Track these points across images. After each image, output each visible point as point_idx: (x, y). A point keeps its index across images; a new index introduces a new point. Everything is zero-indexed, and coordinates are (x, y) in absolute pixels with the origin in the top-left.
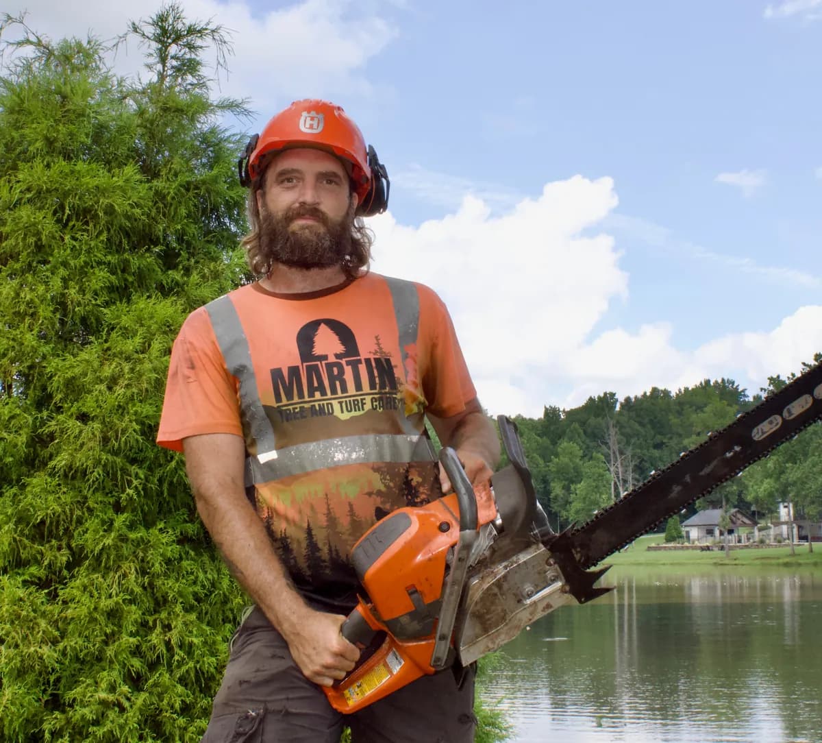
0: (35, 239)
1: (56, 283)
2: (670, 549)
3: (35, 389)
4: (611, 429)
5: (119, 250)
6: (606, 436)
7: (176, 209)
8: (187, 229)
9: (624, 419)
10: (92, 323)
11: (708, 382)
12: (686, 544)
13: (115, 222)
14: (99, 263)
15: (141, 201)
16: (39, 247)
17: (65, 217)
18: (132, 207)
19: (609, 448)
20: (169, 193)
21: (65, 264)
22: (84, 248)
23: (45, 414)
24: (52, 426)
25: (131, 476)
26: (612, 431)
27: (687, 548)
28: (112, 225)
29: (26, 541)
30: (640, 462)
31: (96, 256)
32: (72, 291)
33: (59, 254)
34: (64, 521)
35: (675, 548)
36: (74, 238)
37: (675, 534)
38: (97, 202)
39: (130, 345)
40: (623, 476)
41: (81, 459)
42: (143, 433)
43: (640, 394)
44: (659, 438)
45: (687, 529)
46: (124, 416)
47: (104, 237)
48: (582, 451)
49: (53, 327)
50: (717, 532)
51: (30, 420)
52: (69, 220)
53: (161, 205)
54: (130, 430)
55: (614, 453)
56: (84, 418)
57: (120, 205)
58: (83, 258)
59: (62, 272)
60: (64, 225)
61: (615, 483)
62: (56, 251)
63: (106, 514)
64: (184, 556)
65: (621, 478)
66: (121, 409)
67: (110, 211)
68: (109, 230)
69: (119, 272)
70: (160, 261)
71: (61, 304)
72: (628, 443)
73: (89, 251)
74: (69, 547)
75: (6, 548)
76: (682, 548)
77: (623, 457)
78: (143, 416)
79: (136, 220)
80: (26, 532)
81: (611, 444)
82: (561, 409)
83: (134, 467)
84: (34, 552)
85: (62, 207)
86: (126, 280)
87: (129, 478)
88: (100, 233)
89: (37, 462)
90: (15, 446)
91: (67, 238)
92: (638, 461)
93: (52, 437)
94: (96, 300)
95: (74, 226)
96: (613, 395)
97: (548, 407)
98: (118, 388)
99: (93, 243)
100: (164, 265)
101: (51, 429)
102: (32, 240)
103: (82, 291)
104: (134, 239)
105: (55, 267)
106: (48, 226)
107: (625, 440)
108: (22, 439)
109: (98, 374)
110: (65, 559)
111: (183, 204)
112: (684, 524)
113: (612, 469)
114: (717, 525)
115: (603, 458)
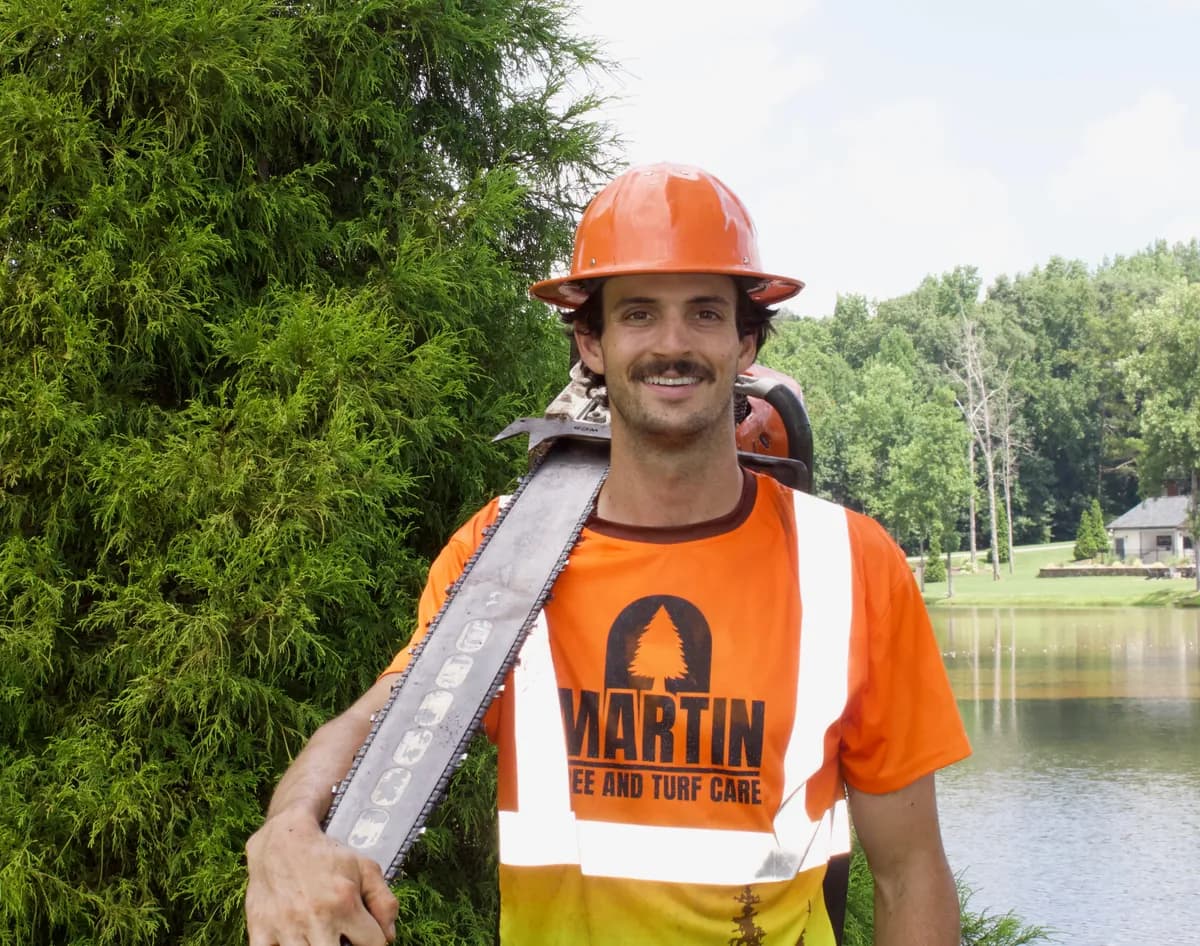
0: (43, 157)
1: (99, 261)
2: (1084, 573)
3: (61, 513)
4: (970, 338)
5: (233, 176)
6: (958, 351)
7: (353, 72)
8: (383, 120)
9: (994, 318)
10: (181, 350)
11: (1161, 247)
12: (1117, 565)
13: (224, 112)
14: (193, 210)
15: (283, 62)
16: (52, 173)
17: (111, 105)
18: (265, 78)
19: (965, 376)
20: (339, 37)
21: (116, 216)
22: (157, 173)
23: (91, 580)
24: (109, 611)
25: (295, 728)
26: (971, 342)
27: (1119, 572)
28: (216, 117)
29: (61, 884)
30: (1027, 403)
31: (185, 194)
32: (140, 284)
33: (100, 195)
34: (145, 834)
35: (1095, 573)
36: (132, 154)
37: (1093, 545)
38: (185, 69)
39: (283, 414)
40: (991, 430)
41: (181, 690)
42: (322, 628)
43: (1026, 272)
44: (1063, 355)
45: (1120, 535)
46: (278, 589)
47: (200, 149)
48: (910, 382)
49: (94, 365)
50: (1179, 542)
51: (57, 593)
52: (118, 113)
53: (321, 67)
54: (296, 624)
55: (975, 385)
56: (185, 595)
57: (238, 73)
58: (155, 200)
59: (113, 234)
60: (109, 121)
61: (977, 444)
62: (95, 186)
63: (240, 816)
64: (420, 906)
65: (988, 433)
66: (271, 573)
67: (213, 85)
68: (208, 130)
69: (235, 227)
70: (326, 199)
71: (110, 312)
72: (1002, 366)
73: (169, 181)
74: (157, 891)
75: (17, 906)
76: (1109, 572)
77: (993, 392)
78: (321, 586)
79: (269, 104)
80: (59, 861)
81: (969, 366)
82: (869, 300)
83: (303, 706)
84: (78, 908)
85: (102, 80)
86: (249, 244)
87: (292, 731)
88: (191, 138)
89: (71, 687)
90: (24, 655)
91: (119, 157)
92: (1023, 400)
93: (106, 634)
94: (192, 300)
95: (133, 127)
96: (971, 271)
97: (843, 294)
98: (261, 520)
99: (174, 163)
100: (333, 207)
101: (108, 619)
102: (38, 159)
103: (158, 281)
104: (265, 148)
105: (93, 223)
106: (75, 131)
107: (996, 359)
108: (40, 639)
109: (212, 488)
110: (152, 926)
111: (370, 62)
112: (1112, 525)
113: (972, 416)
114: (1179, 529)
115: (952, 396)
